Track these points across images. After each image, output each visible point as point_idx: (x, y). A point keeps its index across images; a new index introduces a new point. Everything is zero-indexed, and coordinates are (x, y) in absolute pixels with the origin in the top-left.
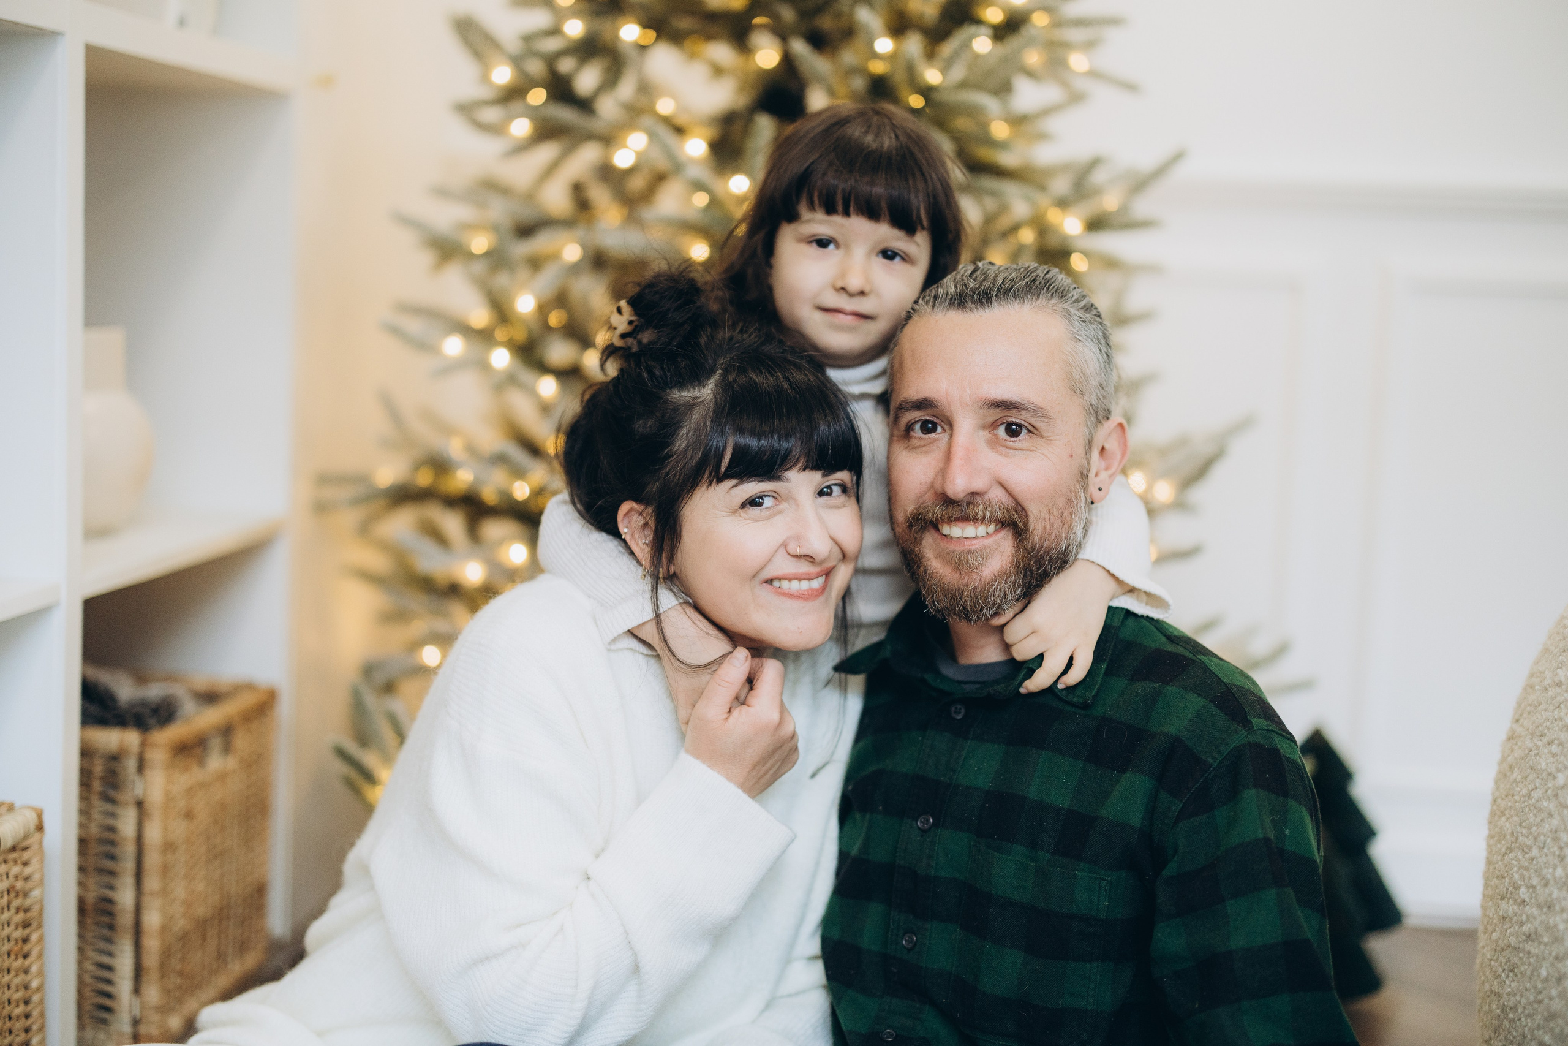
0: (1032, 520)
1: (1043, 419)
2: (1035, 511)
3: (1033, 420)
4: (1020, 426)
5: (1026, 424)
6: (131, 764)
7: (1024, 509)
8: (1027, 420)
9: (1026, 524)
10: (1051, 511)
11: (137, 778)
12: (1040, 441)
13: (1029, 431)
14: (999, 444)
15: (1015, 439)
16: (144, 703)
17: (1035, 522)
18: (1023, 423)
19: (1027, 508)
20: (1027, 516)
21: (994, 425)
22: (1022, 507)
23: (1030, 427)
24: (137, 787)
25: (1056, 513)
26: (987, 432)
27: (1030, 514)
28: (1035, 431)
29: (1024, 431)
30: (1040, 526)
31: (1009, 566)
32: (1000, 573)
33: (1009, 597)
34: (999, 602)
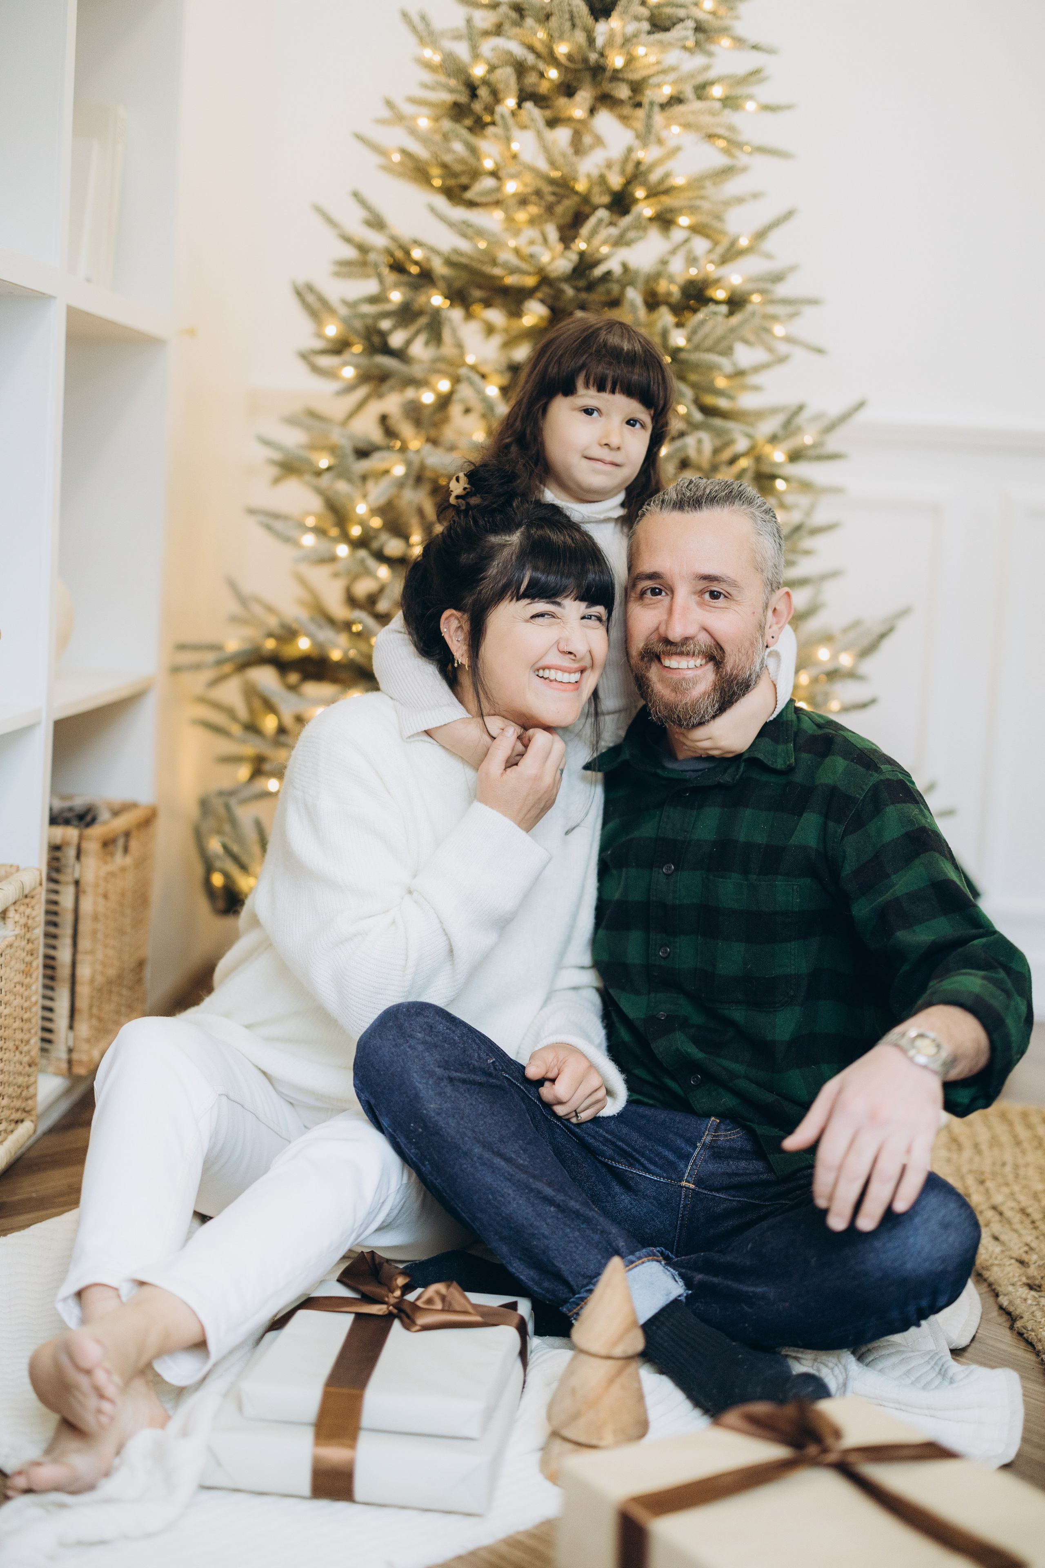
0: (727, 655)
1: (735, 588)
2: (729, 650)
3: (729, 589)
4: (720, 593)
5: (724, 592)
6: (73, 853)
7: (722, 647)
8: (725, 589)
9: (723, 658)
10: (740, 650)
11: (76, 862)
12: (733, 602)
13: (725, 597)
14: (705, 604)
15: (716, 601)
17: (728, 658)
18: (721, 591)
19: (724, 647)
20: (723, 654)
21: (701, 592)
22: (720, 646)
23: (726, 594)
24: (75, 870)
25: (743, 652)
26: (697, 596)
27: (726, 651)
28: (729, 597)
29: (722, 596)
30: (732, 661)
31: (710, 688)
32: (704, 694)
33: (709, 710)
34: (702, 712)
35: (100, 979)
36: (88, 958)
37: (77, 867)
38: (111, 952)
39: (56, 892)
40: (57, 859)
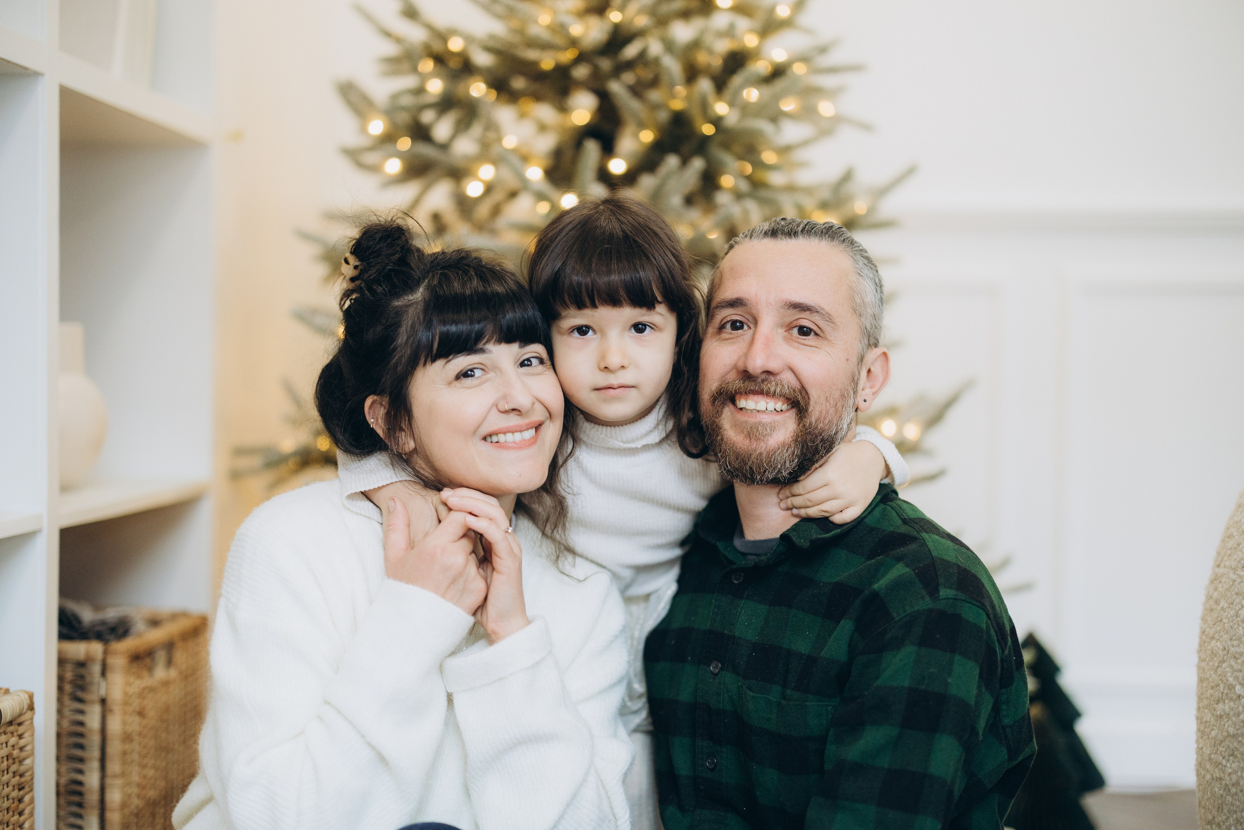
0: (812, 402)
1: (829, 324)
2: (815, 396)
3: (820, 323)
4: (810, 328)
5: (814, 327)
6: (97, 669)
7: (807, 393)
8: (815, 322)
9: (807, 404)
10: (828, 399)
11: (101, 680)
12: (825, 341)
14: (793, 342)
15: (805, 339)
16: (103, 623)
17: (814, 404)
18: (812, 325)
19: (809, 392)
20: (809, 398)
21: (788, 327)
22: (806, 391)
23: (817, 329)
24: (100, 688)
25: (831, 401)
26: (783, 331)
27: (811, 397)
28: (820, 334)
29: (812, 333)
30: (817, 409)
31: (791, 439)
32: (784, 445)
33: (788, 465)
34: (779, 466)
35: (136, 802)
36: (119, 782)
37: (103, 685)
38: (151, 773)
39: (82, 712)
40: (82, 677)
